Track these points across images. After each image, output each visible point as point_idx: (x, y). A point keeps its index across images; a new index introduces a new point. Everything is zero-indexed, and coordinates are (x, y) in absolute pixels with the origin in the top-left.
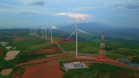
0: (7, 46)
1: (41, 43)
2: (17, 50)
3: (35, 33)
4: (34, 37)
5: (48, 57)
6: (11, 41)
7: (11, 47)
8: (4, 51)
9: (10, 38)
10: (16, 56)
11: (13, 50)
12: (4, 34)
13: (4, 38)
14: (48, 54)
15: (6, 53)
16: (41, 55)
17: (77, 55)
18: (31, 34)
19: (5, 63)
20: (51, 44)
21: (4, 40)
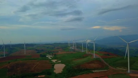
0: (53, 59)
1: (84, 57)
2: (62, 63)
3: (75, 47)
4: (74, 51)
6: (55, 55)
7: (56, 60)
8: (52, 64)
9: (53, 52)
10: (63, 69)
11: (59, 63)
12: (48, 48)
13: (49, 52)
14: (95, 69)
15: (54, 66)
16: (87, 70)
17: (129, 72)
18: (70, 48)
19: (56, 76)
20: (94, 58)
21: (49, 53)
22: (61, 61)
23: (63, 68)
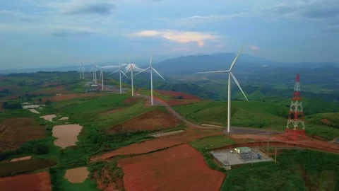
0: (44, 113)
1: (126, 105)
2: (72, 121)
3: (99, 82)
4: (98, 90)
5: (159, 138)
6: (47, 103)
7: (54, 116)
8: (46, 127)
9: (41, 95)
10: (79, 137)
11: (63, 123)
12: (21, 84)
13: (27, 95)
14: (156, 131)
15: (50, 130)
16: (139, 133)
17: (228, 131)
18: (88, 84)
19: (62, 154)
20: (152, 107)
21: (30, 98)
22: (67, 118)
23: (78, 134)
